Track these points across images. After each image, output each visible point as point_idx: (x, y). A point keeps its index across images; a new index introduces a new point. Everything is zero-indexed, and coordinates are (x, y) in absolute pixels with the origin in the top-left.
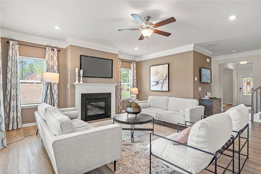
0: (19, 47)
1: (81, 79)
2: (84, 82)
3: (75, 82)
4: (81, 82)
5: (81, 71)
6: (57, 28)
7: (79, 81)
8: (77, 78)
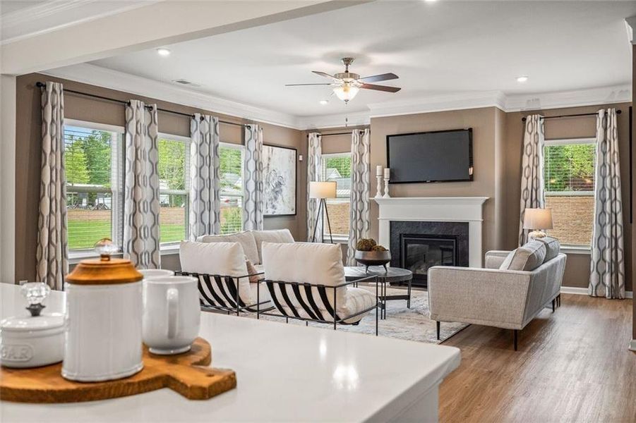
0: (321, 141)
1: (386, 190)
2: (391, 195)
3: (376, 195)
4: (386, 196)
5: (387, 171)
6: (324, 103)
7: (383, 194)
8: (379, 187)
